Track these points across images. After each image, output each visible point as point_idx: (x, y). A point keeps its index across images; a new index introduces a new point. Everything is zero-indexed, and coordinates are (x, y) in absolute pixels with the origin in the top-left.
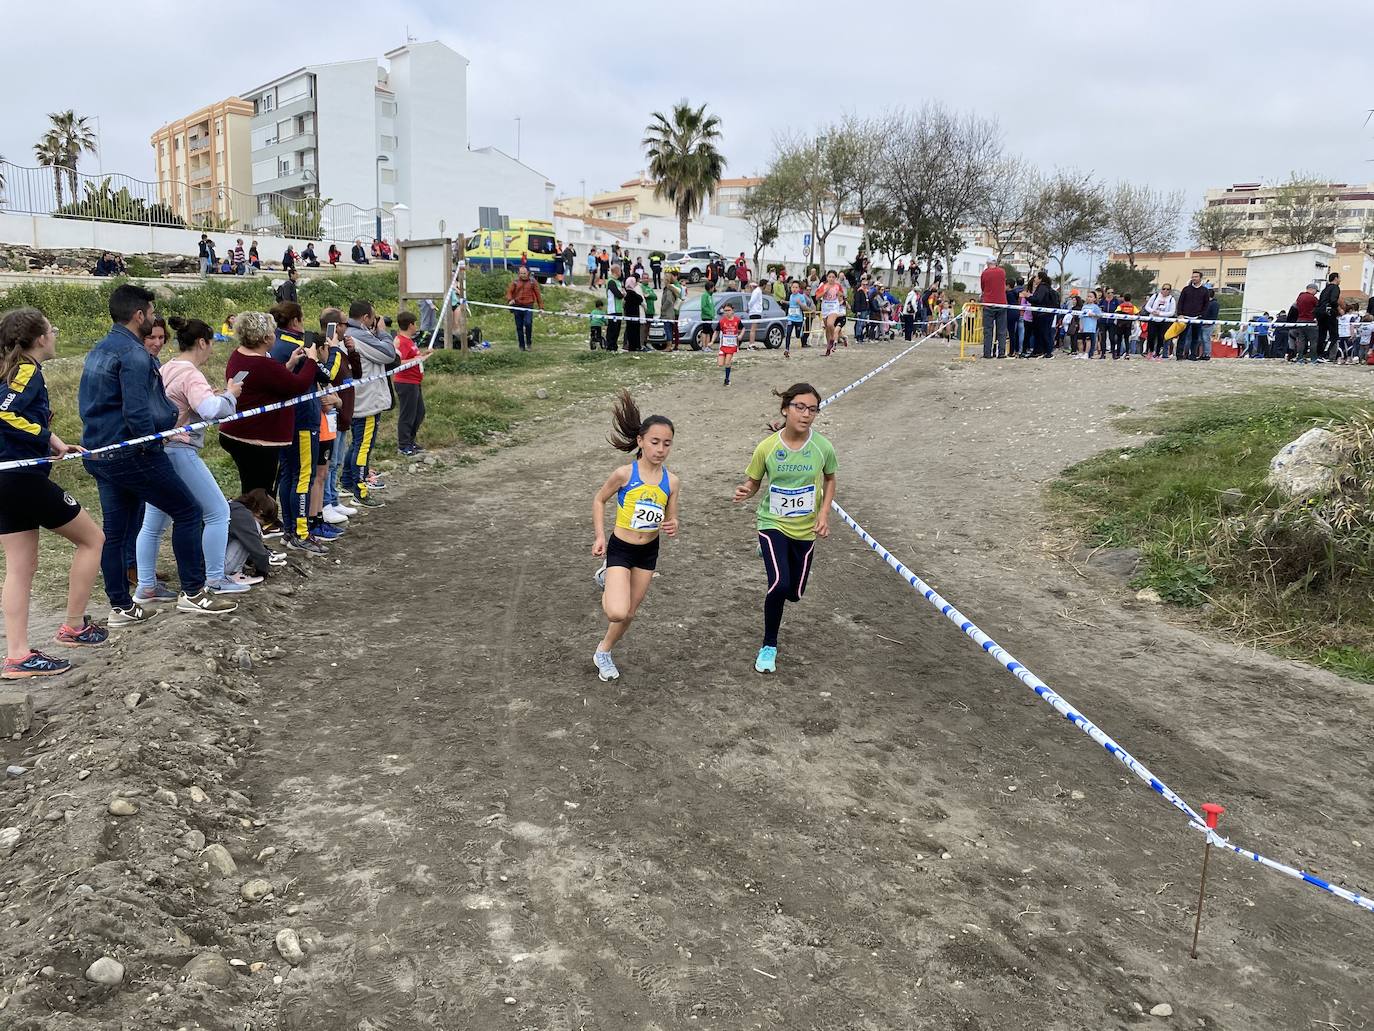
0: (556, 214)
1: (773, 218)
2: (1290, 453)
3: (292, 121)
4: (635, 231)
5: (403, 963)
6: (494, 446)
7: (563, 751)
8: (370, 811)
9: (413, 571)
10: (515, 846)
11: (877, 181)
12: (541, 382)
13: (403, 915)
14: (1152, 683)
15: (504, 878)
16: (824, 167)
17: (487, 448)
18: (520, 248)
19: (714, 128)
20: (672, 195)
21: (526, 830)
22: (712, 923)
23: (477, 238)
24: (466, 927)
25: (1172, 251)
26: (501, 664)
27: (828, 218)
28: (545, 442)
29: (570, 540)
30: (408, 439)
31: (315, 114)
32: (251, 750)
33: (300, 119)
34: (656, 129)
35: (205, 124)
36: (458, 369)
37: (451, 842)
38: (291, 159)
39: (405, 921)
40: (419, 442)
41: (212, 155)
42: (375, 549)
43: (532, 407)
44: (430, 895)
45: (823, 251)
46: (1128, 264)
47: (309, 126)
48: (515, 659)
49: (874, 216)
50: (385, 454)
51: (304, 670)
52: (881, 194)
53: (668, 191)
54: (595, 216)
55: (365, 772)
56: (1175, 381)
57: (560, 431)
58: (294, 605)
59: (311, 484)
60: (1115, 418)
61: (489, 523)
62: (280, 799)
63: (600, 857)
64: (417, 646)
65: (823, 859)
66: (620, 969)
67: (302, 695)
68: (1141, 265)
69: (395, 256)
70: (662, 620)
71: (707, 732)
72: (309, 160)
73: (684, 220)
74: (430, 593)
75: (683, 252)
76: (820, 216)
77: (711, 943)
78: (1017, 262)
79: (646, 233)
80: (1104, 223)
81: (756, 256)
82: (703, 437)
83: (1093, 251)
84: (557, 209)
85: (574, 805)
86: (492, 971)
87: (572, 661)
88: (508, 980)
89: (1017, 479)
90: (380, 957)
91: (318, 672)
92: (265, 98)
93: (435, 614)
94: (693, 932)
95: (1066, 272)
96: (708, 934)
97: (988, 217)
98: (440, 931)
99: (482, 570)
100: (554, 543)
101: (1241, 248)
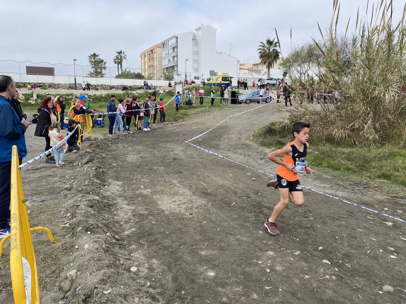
3: (172, 49)
19: (277, 45)
20: (265, 63)
31: (177, 47)
33: (174, 48)
34: (261, 46)
35: (152, 51)
38: (171, 59)
41: (153, 58)
47: (176, 50)
59: (138, 122)
72: (175, 59)
73: (269, 70)
92: (166, 43)
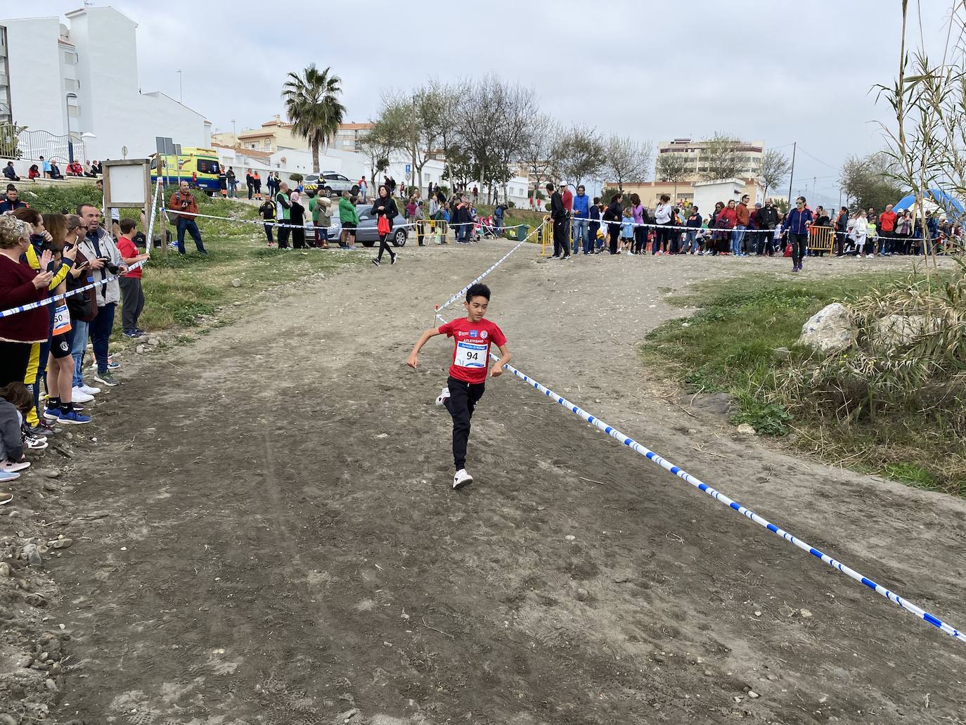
0: (213, 145)
4: (275, 159)
6: (205, 327)
12: (232, 273)
14: (793, 503)
17: (199, 329)
18: (191, 169)
20: (305, 133)
25: (646, 181)
26: (282, 534)
28: (248, 322)
30: (131, 323)
31: (8, 87)
43: (230, 294)
48: (293, 528)
51: (96, 559)
53: (302, 130)
54: (243, 147)
57: (258, 313)
67: (100, 584)
73: (316, 151)
79: (284, 160)
80: (603, 162)
81: (373, 178)
84: (214, 140)
87: (346, 525)
91: (110, 558)
101: (687, 180)
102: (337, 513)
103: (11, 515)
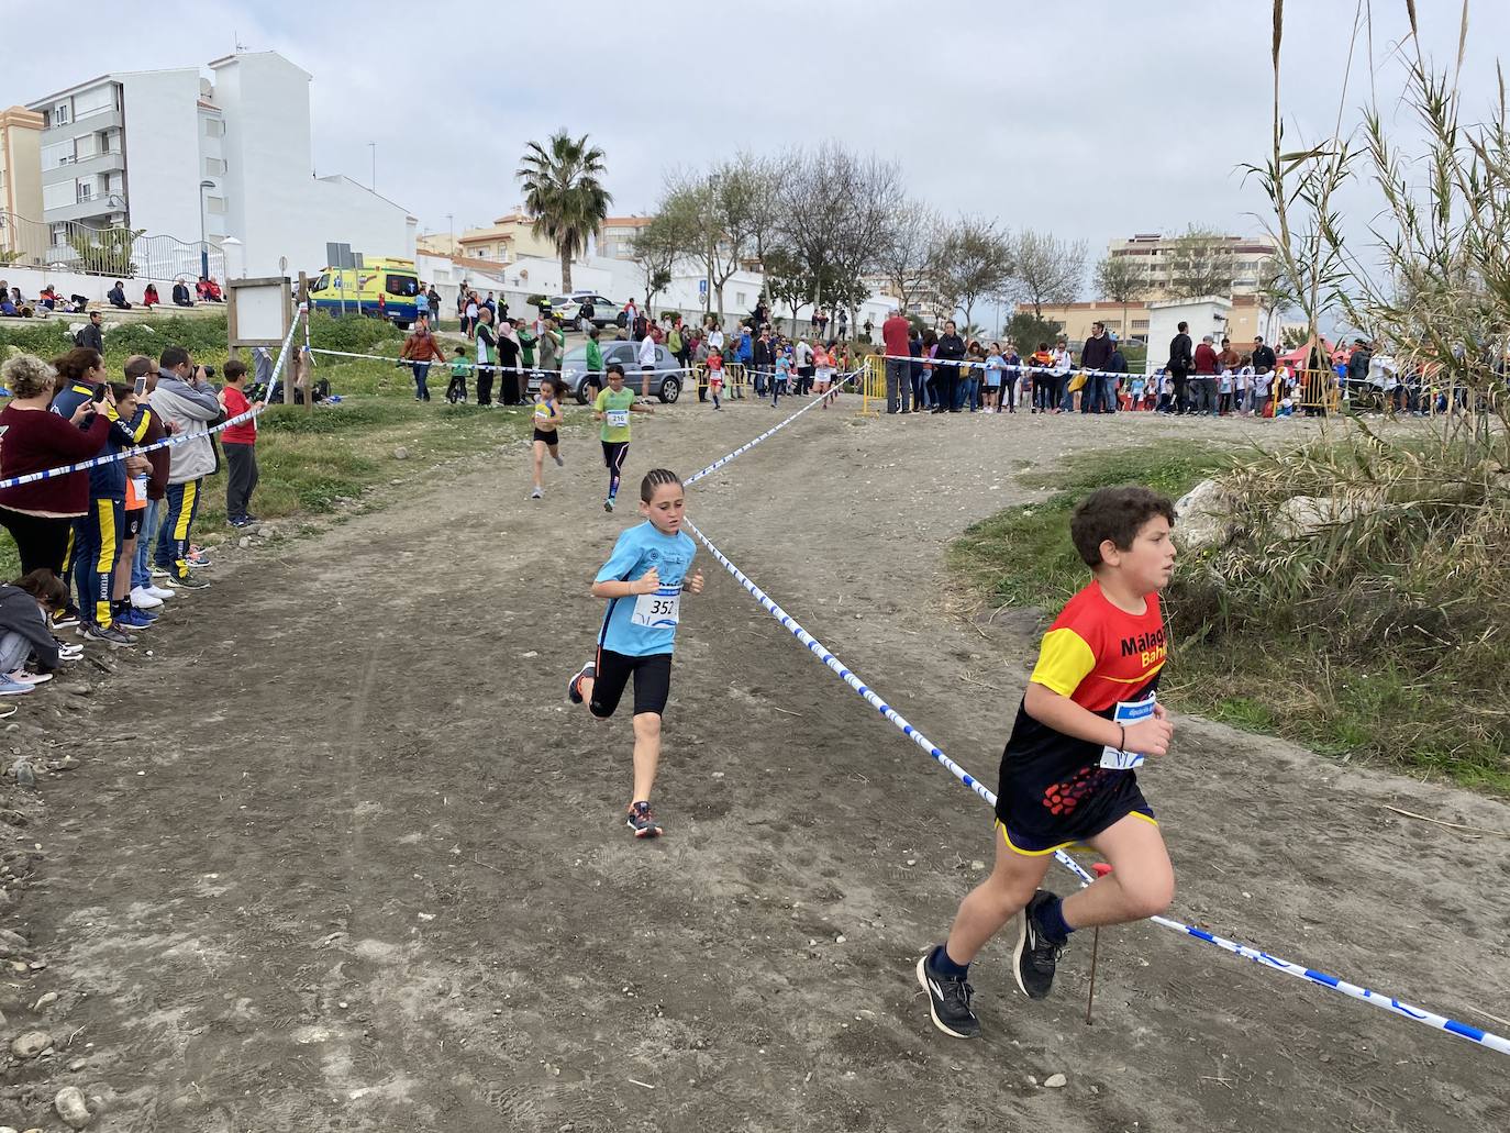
0: (420, 252)
1: (665, 261)
2: (1186, 505)
3: (93, 138)
4: (511, 272)
5: (217, 1113)
6: (343, 514)
7: (420, 857)
8: (181, 941)
9: (242, 660)
10: (358, 968)
11: (775, 224)
12: (400, 440)
13: (218, 1058)
15: (344, 1005)
16: (718, 207)
17: (334, 517)
18: (376, 290)
19: (597, 161)
20: (552, 232)
21: (371, 948)
22: (585, 1035)
23: (326, 278)
24: (296, 1065)
25: (1078, 301)
26: (348, 763)
27: (724, 263)
28: (405, 508)
29: (433, 619)
30: (238, 508)
31: (122, 129)
32: (31, 880)
33: (104, 135)
34: (532, 160)
36: (301, 427)
37: (279, 970)
38: (93, 182)
39: (222, 1065)
40: (252, 511)
42: (197, 637)
43: (389, 469)
44: (252, 1032)
45: (720, 298)
46: (1035, 315)
48: (363, 758)
49: (773, 262)
50: (211, 526)
51: (103, 782)
52: (780, 238)
53: (547, 229)
54: (465, 255)
55: (176, 895)
56: (1078, 434)
57: (422, 495)
58: (93, 706)
59: (116, 561)
60: (1018, 473)
61: (335, 602)
62: (68, 935)
63: (458, 973)
64: (245, 747)
65: (709, 954)
66: (476, 1095)
67: (100, 810)
68: (1047, 316)
69: (225, 297)
70: (538, 705)
71: (586, 825)
72: (116, 184)
73: (567, 262)
74: (263, 686)
75: (566, 296)
76: (715, 260)
77: (582, 1056)
78: (924, 312)
79: (524, 275)
80: (1009, 272)
81: (648, 302)
82: (589, 500)
83: (999, 302)
84: (421, 246)
85: (430, 917)
86: (325, 1113)
87: (433, 755)
88: (344, 1120)
89: (920, 540)
90: (187, 1109)
91: (121, 783)
92: (57, 109)
93: (267, 709)
94: (562, 1046)
95: (973, 323)
96: (578, 1047)
97: (892, 265)
98: (263, 1073)
99: (325, 657)
100: (415, 624)
101: (1143, 300)
102: (427, 742)
103: (9, 728)
